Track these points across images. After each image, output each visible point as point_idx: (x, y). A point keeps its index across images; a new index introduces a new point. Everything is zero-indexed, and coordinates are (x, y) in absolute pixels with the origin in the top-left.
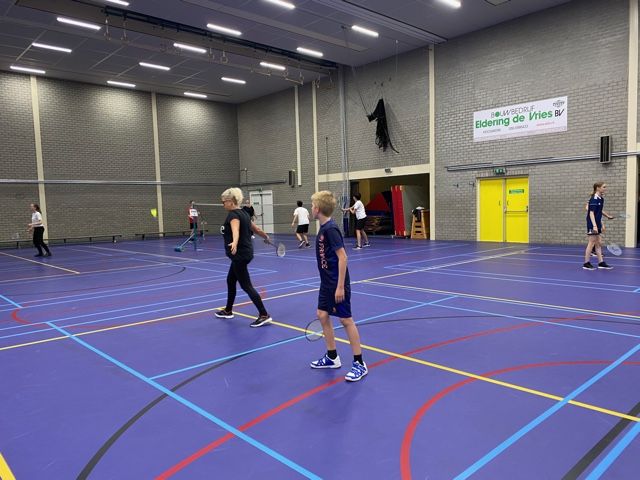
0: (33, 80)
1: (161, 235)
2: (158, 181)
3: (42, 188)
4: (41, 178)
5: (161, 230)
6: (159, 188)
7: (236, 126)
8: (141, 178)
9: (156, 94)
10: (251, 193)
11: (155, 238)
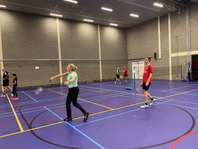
0: (58, 20)
1: (101, 80)
2: (100, 59)
3: (60, 62)
4: (60, 59)
5: (101, 79)
6: (100, 62)
7: (126, 37)
8: (94, 58)
9: (100, 25)
10: (133, 63)
11: (99, 82)
